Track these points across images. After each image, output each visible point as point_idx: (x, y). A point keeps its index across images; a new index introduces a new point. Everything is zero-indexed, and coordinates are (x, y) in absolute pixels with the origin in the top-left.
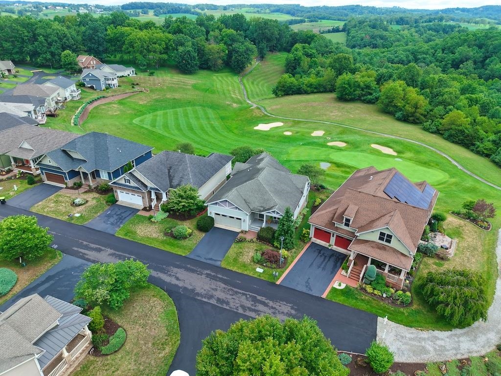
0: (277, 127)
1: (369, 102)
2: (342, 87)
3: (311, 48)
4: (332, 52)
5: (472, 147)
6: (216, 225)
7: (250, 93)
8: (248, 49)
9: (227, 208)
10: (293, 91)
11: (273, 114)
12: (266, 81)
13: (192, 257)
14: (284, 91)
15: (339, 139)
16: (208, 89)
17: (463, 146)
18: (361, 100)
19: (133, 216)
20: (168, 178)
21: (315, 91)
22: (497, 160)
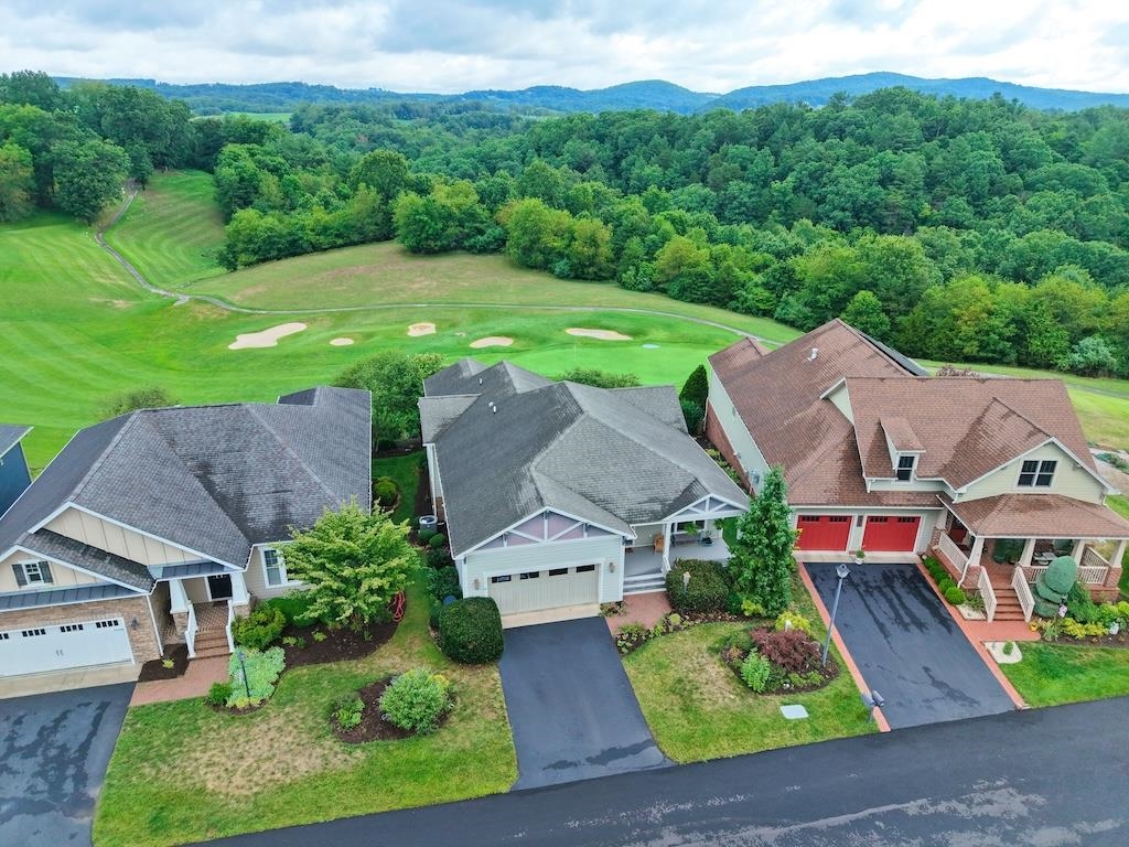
0: (297, 335)
1: (483, 250)
2: (417, 222)
3: (269, 154)
4: (323, 161)
5: (733, 304)
6: (508, 622)
7: (146, 270)
8: (102, 156)
9: (546, 542)
10: (279, 250)
11: (258, 306)
12: (175, 238)
13: (540, 779)
14: (255, 252)
15: (487, 333)
16: (10, 272)
17: (714, 305)
18: (464, 248)
19: (120, 724)
20: (218, 509)
21: (340, 241)
22: (791, 317)
